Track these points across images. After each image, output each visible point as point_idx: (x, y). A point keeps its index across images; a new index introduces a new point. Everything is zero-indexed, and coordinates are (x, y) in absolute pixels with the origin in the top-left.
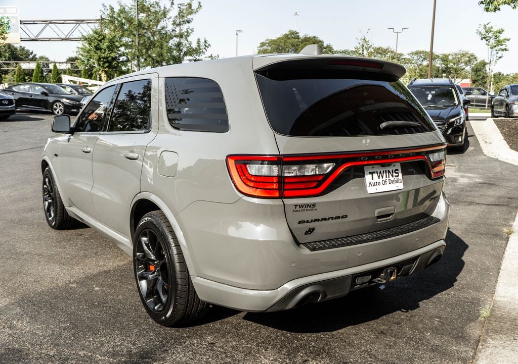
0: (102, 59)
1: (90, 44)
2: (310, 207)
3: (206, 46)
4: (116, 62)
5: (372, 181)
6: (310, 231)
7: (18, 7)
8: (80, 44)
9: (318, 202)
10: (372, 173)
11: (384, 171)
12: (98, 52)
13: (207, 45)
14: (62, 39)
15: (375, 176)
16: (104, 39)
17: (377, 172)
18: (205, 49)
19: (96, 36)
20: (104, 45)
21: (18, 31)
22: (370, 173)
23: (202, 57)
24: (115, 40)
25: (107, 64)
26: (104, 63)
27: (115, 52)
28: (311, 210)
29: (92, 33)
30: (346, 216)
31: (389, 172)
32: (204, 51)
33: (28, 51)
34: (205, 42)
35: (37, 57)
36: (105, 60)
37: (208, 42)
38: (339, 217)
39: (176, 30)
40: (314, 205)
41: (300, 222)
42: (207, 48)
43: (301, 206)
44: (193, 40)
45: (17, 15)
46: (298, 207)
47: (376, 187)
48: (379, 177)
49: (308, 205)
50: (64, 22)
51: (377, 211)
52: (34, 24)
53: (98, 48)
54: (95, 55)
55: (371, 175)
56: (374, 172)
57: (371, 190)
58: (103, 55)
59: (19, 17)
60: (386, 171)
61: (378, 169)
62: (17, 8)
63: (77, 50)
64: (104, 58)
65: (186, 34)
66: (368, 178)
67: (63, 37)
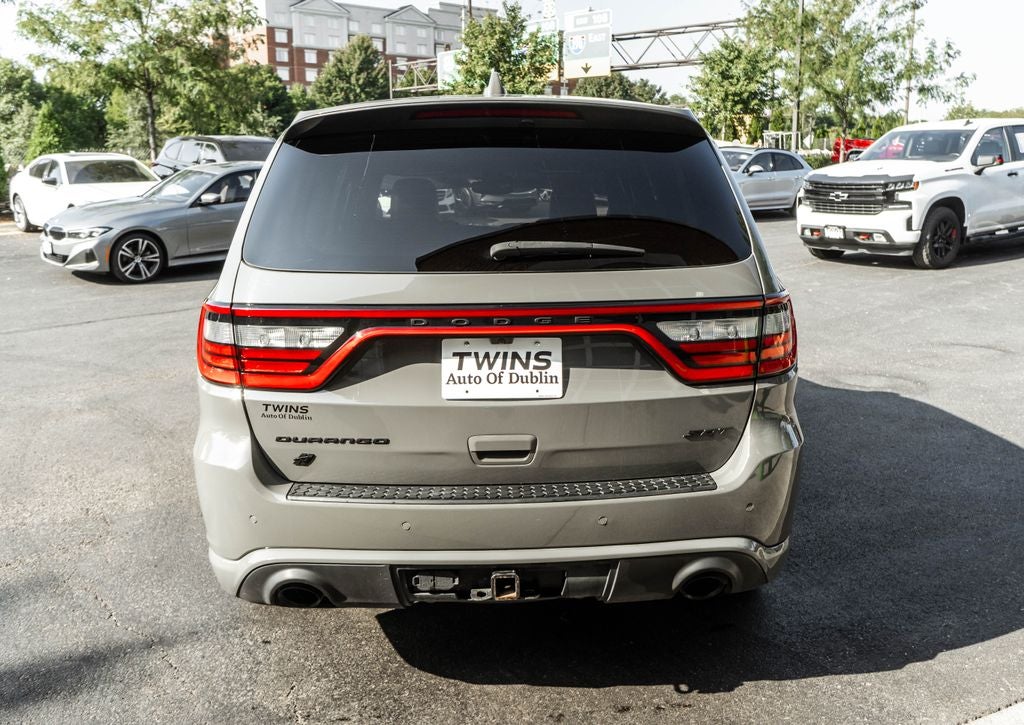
0: (730, 97)
1: (712, 69)
2: (296, 411)
3: (949, 55)
4: (756, 101)
5: (457, 374)
6: (306, 460)
7: (611, 11)
8: (697, 71)
9: (311, 404)
10: (461, 355)
11: (498, 354)
12: (726, 83)
13: (951, 52)
14: (680, 63)
15: (469, 362)
16: (738, 57)
17: (476, 355)
18: (947, 62)
19: (725, 52)
20: (737, 70)
21: (607, 54)
22: (455, 354)
23: (938, 80)
24: (760, 58)
25: (739, 107)
26: (736, 103)
27: (758, 82)
28: (300, 418)
29: (719, 48)
30: (387, 442)
31: (515, 356)
32: (944, 65)
33: (653, 87)
34: (949, 46)
35: (668, 97)
36: (736, 99)
37: (955, 48)
38: (368, 442)
39: (886, 26)
40: (304, 409)
41: (279, 439)
42: (951, 60)
43: (277, 408)
44: (920, 46)
45: (608, 25)
46: (270, 408)
47: (467, 386)
48: (480, 366)
49: (291, 407)
50: (684, 30)
51: (472, 441)
52: (635, 38)
53: (725, 76)
54: (719, 89)
55: (457, 360)
56: (469, 354)
57: (450, 392)
58: (732, 89)
59: (611, 28)
60: (505, 354)
61: (483, 347)
62: (608, 13)
63: (689, 82)
64: (735, 94)
65: (905, 32)
66: (449, 364)
67: (682, 58)
